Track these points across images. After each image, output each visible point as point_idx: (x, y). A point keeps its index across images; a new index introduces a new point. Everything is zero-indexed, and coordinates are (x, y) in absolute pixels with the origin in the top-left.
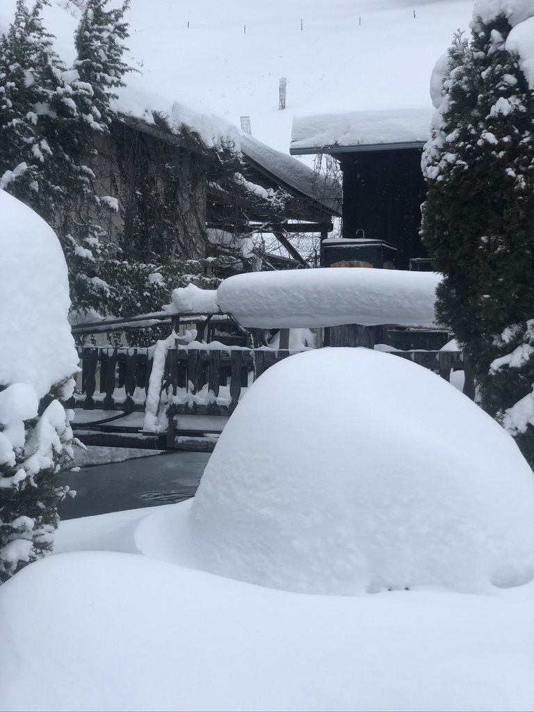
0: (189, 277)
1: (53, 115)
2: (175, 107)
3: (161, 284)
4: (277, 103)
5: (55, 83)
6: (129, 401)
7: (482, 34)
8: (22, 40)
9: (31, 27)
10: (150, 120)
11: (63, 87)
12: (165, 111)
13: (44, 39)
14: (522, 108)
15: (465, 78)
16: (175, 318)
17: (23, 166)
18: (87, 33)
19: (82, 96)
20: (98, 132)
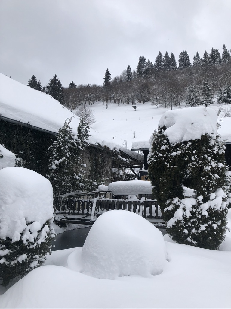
0: (103, 183)
1: (72, 146)
2: (103, 141)
3: (96, 185)
4: (133, 137)
5: (72, 139)
6: (88, 213)
7: (160, 130)
8: (65, 129)
9: (67, 127)
10: (97, 145)
11: (74, 140)
12: (100, 142)
13: (70, 129)
14: (168, 148)
15: (156, 141)
16: (99, 192)
17: (64, 158)
18: (80, 128)
19: (78, 142)
20: (81, 150)
